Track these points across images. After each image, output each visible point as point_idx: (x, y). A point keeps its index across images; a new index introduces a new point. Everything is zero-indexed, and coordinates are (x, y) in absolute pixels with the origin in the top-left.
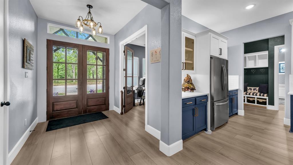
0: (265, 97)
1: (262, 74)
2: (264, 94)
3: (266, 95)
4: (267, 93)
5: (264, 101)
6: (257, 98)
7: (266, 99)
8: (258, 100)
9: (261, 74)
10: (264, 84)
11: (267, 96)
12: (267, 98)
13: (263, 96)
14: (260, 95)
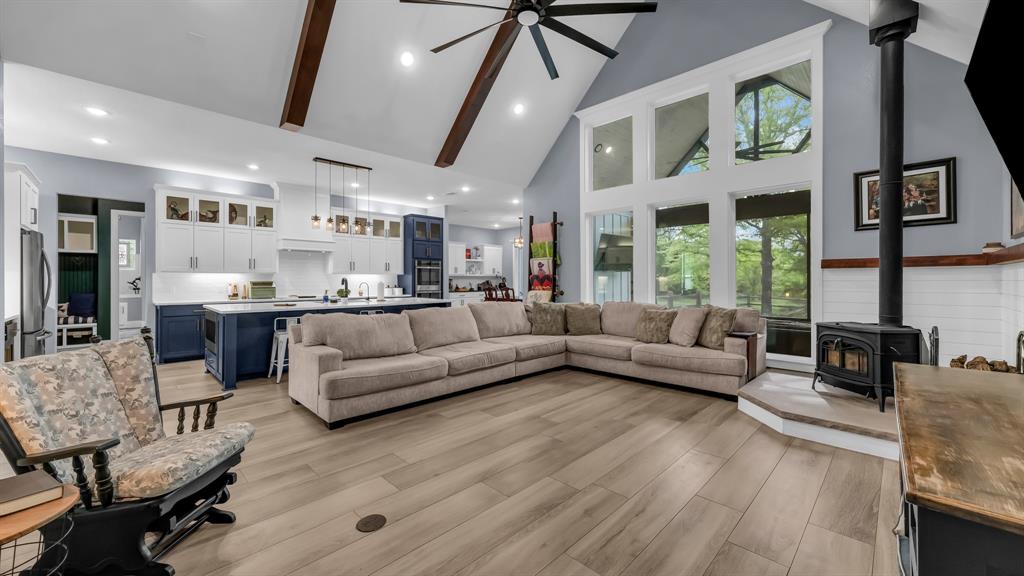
0: (91, 323)
1: (78, 270)
2: (85, 317)
3: (90, 319)
4: (95, 314)
5: (86, 333)
6: (69, 330)
7: (90, 329)
8: (70, 334)
9: (74, 270)
10: (86, 293)
11: (93, 322)
12: (94, 326)
13: (84, 322)
14: (76, 322)
